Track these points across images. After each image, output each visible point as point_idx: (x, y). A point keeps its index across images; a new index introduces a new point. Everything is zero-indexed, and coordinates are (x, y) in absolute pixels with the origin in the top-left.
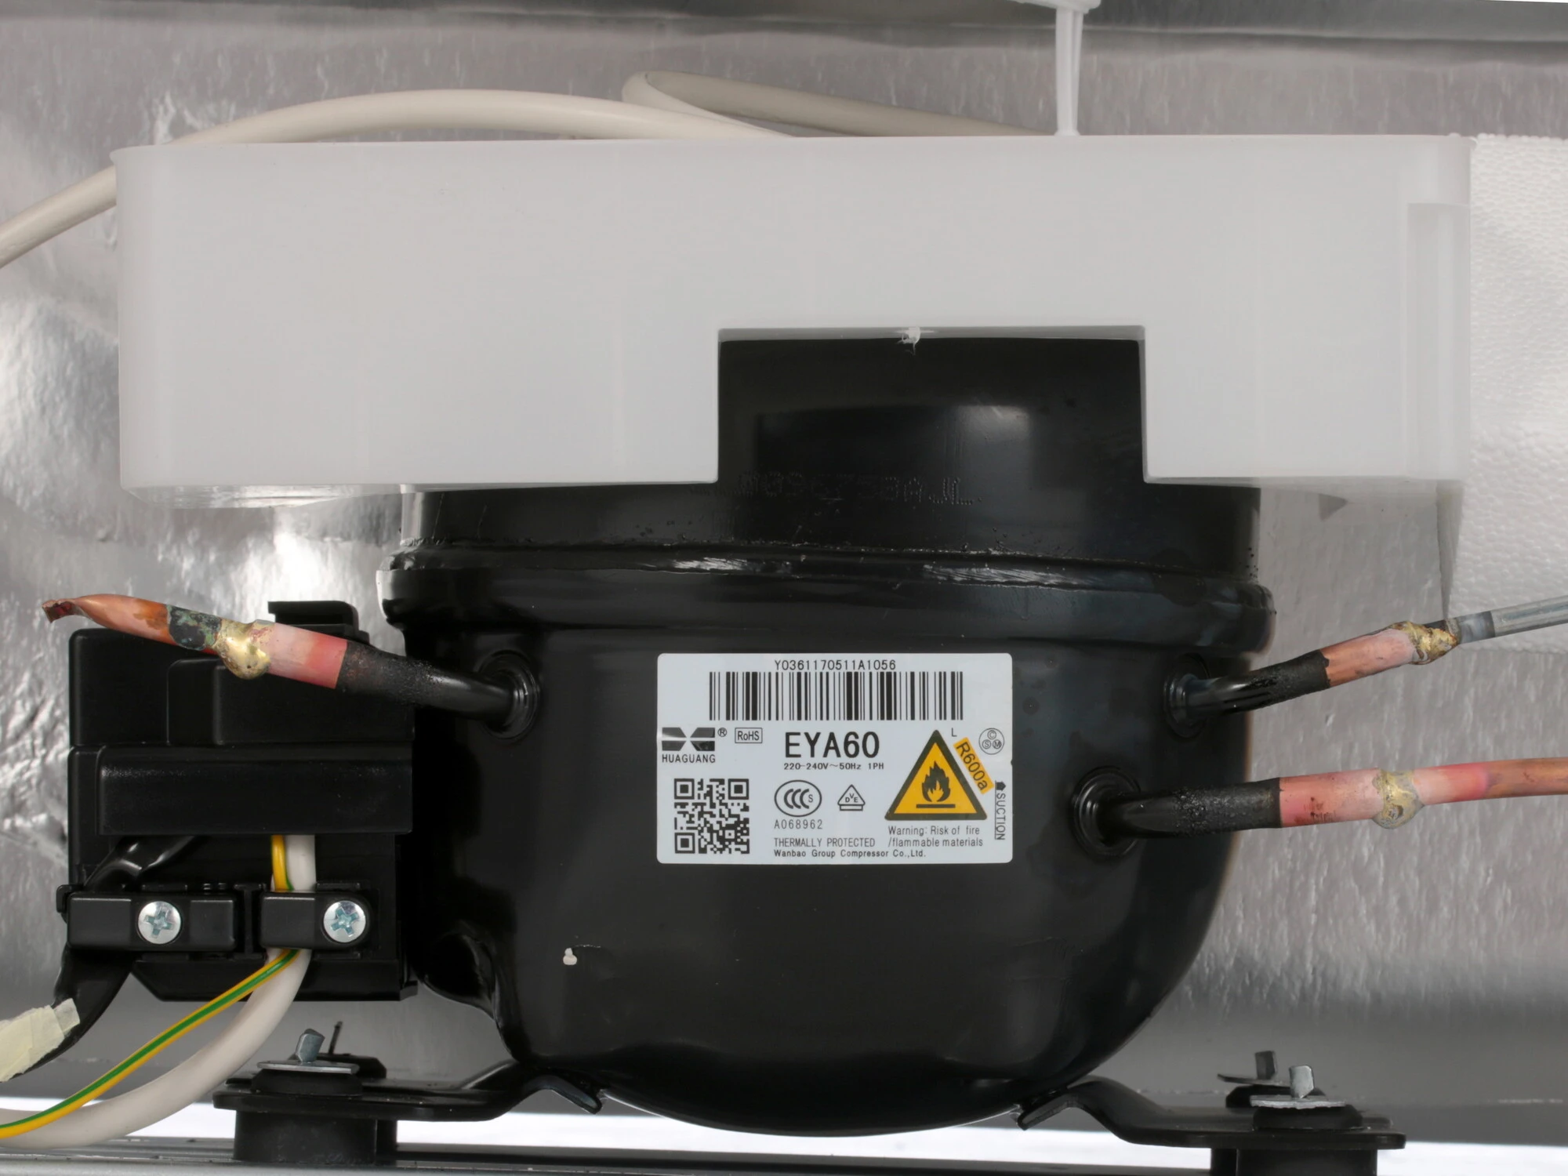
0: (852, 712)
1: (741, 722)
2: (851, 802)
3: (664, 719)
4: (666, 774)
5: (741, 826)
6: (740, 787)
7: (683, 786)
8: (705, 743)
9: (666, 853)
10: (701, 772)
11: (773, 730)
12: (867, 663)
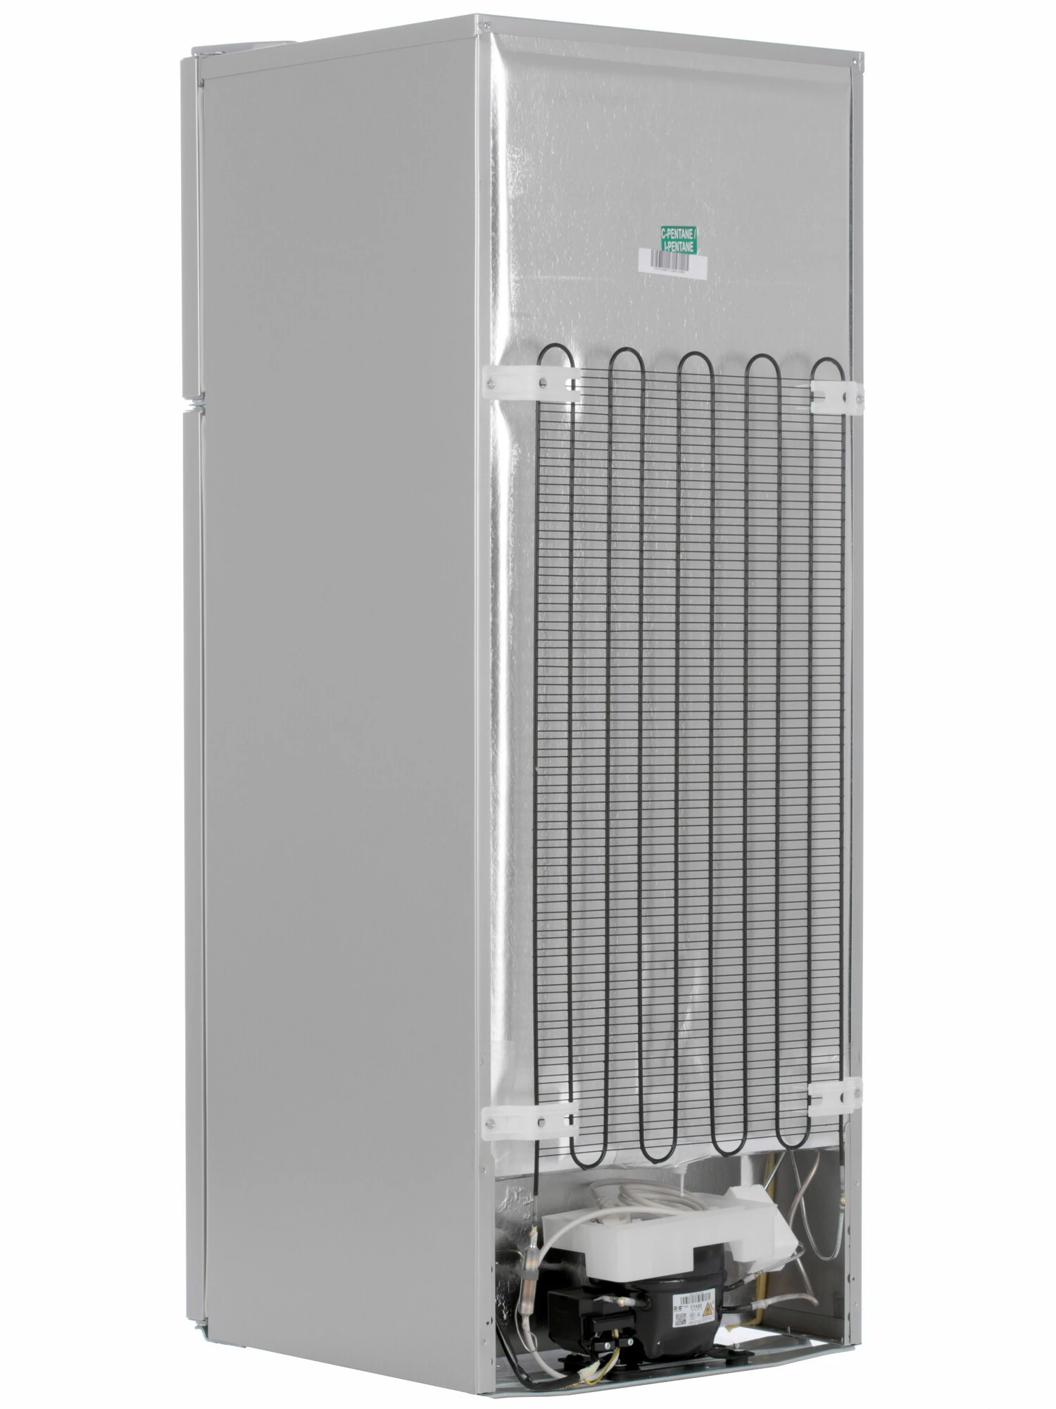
0: (699, 1301)
1: (685, 1305)
2: (699, 1315)
3: (674, 1306)
4: (675, 1313)
5: (685, 1321)
6: (685, 1315)
7: (677, 1315)
8: (680, 1308)
9: (674, 1326)
10: (680, 1313)
11: (689, 1305)
12: (699, 1293)
